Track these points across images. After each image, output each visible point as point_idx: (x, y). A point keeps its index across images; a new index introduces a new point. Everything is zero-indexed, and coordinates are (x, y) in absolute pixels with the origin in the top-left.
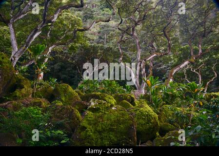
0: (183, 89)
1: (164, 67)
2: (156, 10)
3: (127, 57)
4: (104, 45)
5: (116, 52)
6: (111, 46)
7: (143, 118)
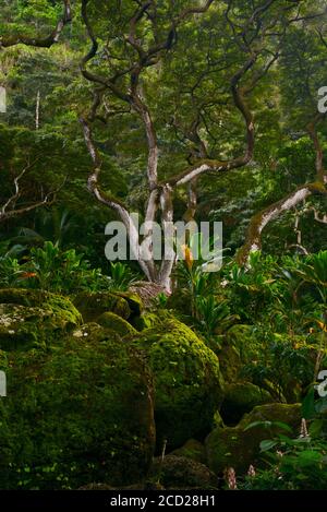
0: (294, 275)
1: (231, 207)
2: (208, 17)
3: (115, 173)
4: (34, 129)
5: (75, 155)
6: (59, 136)
7: (171, 367)
